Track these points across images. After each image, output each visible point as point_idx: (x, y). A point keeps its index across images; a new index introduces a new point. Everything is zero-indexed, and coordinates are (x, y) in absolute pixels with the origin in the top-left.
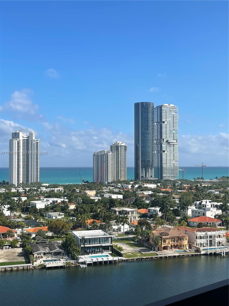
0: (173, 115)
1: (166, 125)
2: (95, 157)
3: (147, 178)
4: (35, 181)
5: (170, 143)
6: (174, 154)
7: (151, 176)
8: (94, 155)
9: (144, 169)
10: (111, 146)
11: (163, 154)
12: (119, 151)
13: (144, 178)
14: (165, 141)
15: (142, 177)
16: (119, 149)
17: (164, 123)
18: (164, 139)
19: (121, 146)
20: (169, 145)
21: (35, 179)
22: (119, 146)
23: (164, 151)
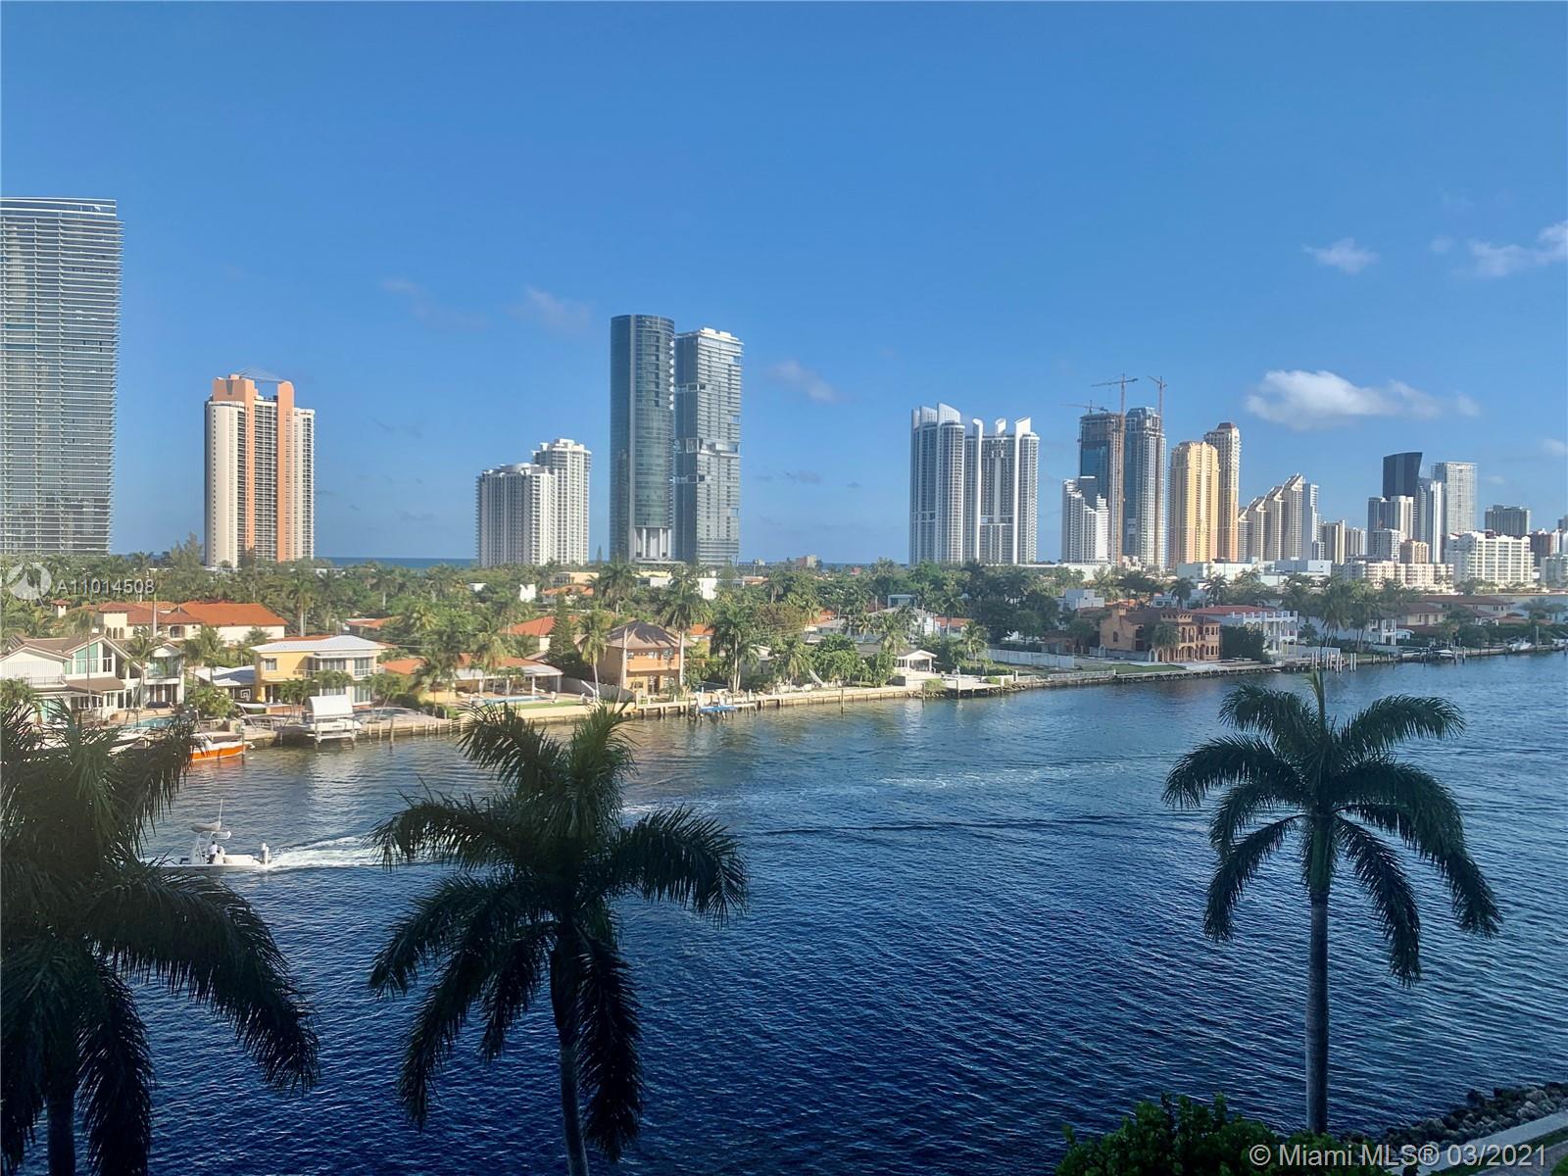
0: (727, 367)
1: (709, 394)
2: (485, 486)
3: (654, 560)
5: (718, 452)
6: (728, 487)
7: (665, 555)
8: (482, 480)
9: (645, 531)
11: (701, 488)
12: (566, 469)
13: (644, 559)
14: (704, 447)
15: (639, 555)
16: (566, 461)
17: (704, 388)
18: (701, 441)
19: (574, 453)
20: (717, 459)
22: (566, 453)
23: (702, 478)
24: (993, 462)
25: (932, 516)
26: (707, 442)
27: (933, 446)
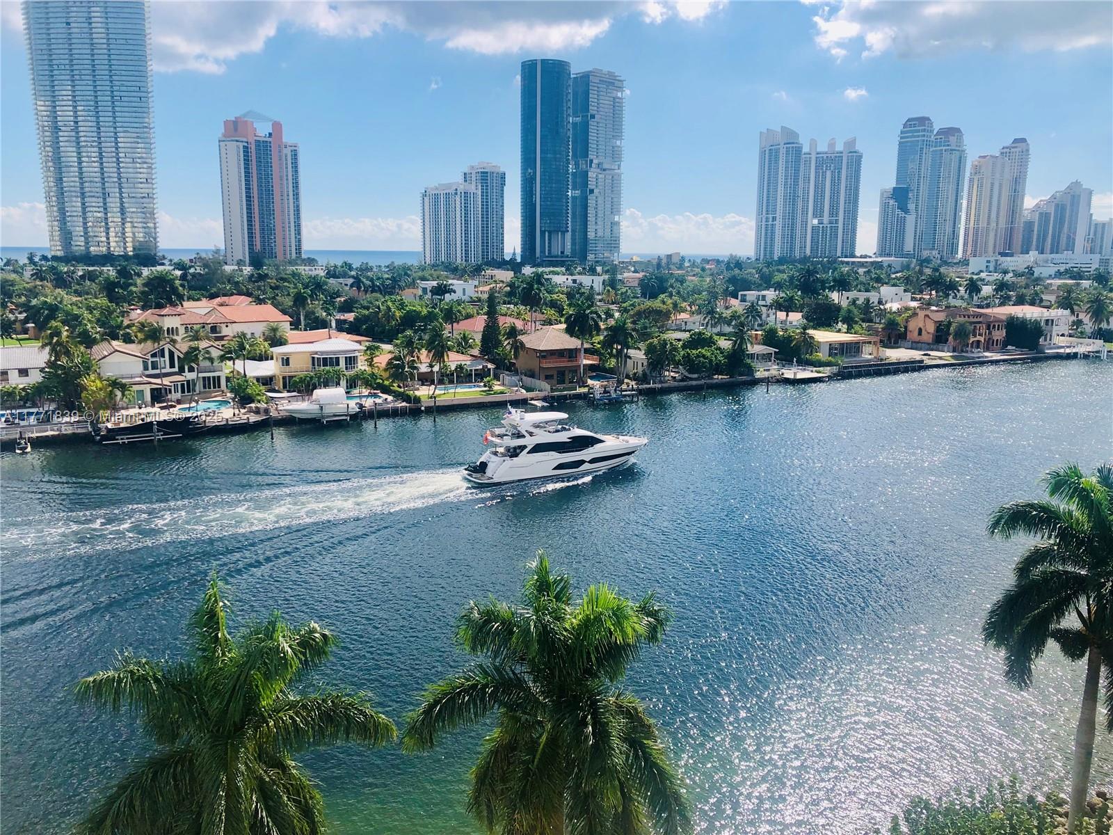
0: (612, 100)
1: (598, 123)
2: (426, 199)
3: (554, 257)
4: (294, 256)
5: (604, 170)
6: (612, 198)
7: (562, 253)
8: (424, 195)
9: (547, 234)
10: (465, 174)
11: (592, 198)
12: (487, 186)
13: (548, 257)
14: (594, 165)
15: (543, 252)
16: (488, 179)
17: (594, 118)
18: (591, 161)
19: (493, 173)
20: (604, 176)
21: (294, 251)
22: (487, 173)
23: (592, 191)
24: (824, 174)
25: (774, 219)
26: (595, 161)
27: (777, 161)
